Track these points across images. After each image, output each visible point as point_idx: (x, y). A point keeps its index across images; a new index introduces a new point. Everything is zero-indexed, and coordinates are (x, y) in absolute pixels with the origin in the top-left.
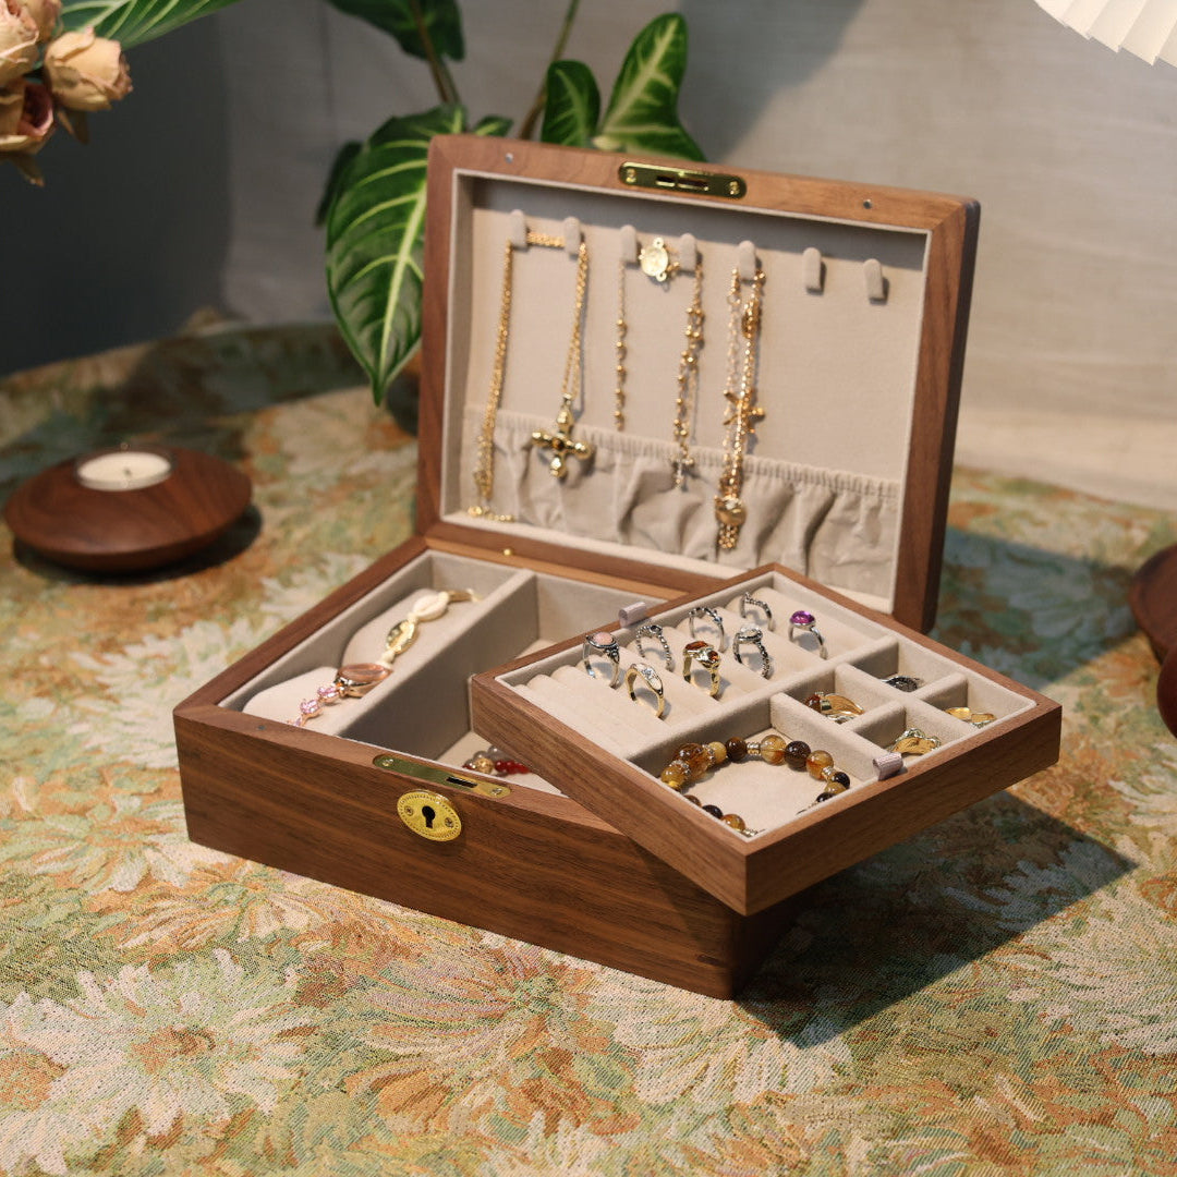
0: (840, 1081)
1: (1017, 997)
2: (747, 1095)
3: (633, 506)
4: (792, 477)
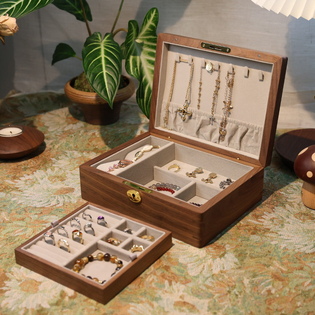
0: (237, 266)
1: (273, 243)
2: (216, 271)
3: (200, 128)
4: (238, 124)
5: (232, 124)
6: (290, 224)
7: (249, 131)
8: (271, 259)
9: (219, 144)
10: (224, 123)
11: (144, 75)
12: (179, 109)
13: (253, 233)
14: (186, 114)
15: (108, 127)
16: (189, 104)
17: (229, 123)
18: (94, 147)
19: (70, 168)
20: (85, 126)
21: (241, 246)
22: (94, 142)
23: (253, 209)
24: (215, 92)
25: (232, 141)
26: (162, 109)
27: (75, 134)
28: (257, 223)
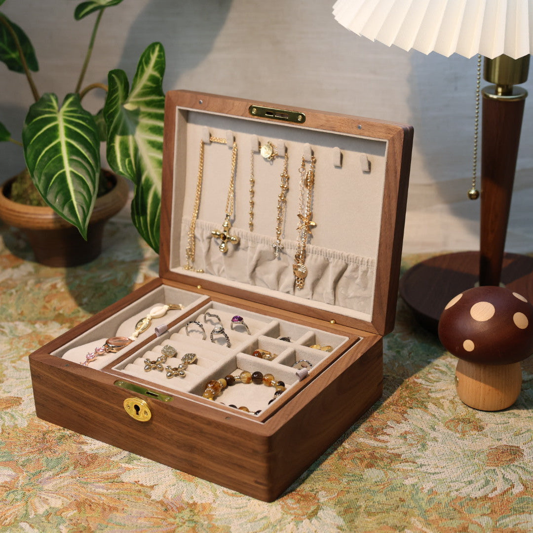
1: (408, 482)
3: (256, 266)
4: (328, 255)
5: (318, 257)
6: (437, 441)
7: (350, 268)
8: (405, 514)
9: (294, 295)
10: (301, 256)
11: (143, 171)
12: (214, 232)
13: (370, 466)
14: (227, 242)
15: (80, 271)
16: (233, 222)
17: (310, 255)
18: (57, 313)
19: (12, 356)
20: (37, 271)
21: (348, 492)
22: (55, 303)
23: (367, 417)
24: (281, 197)
25: (319, 289)
26: (182, 234)
27: (17, 288)
28: (376, 444)
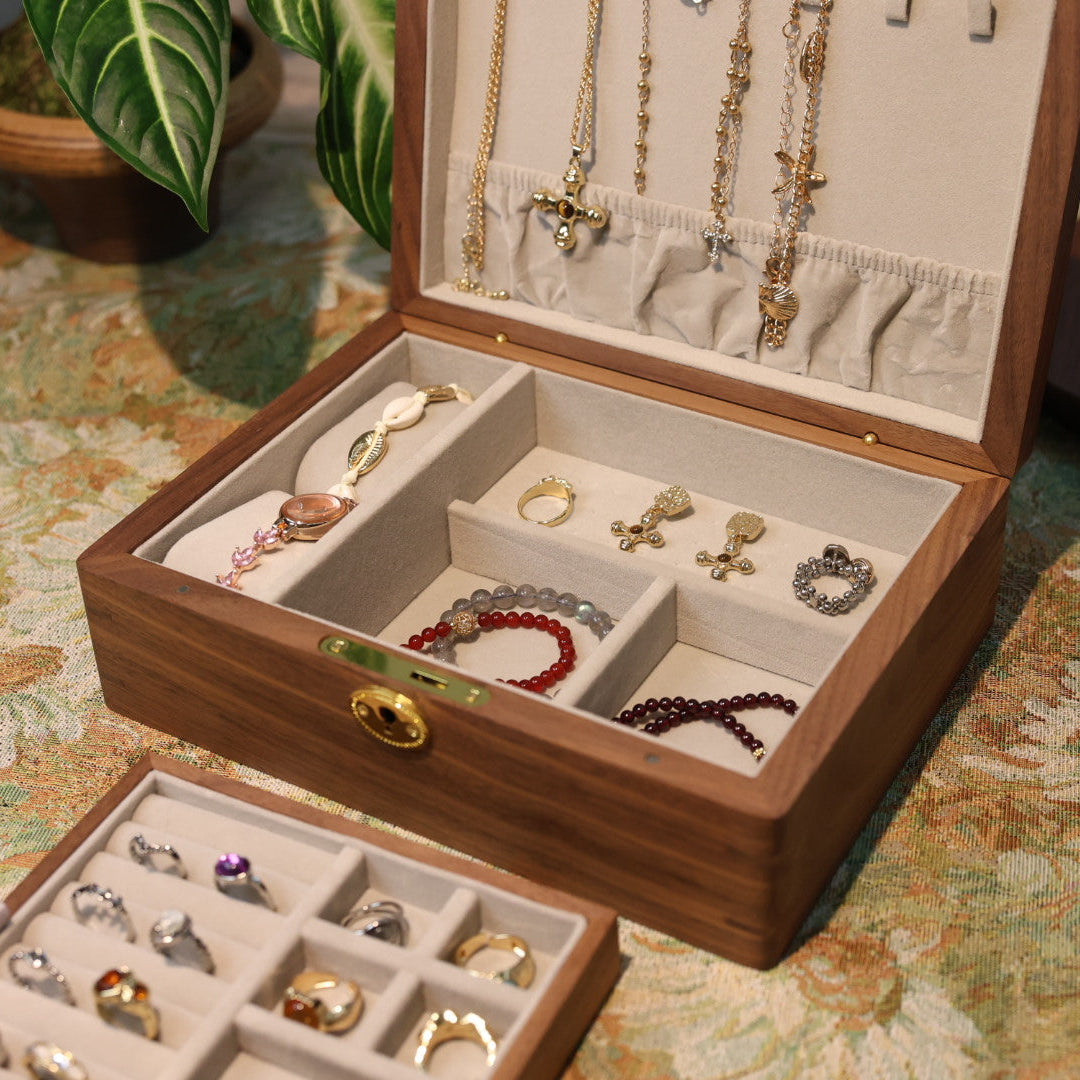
3: (654, 288)
4: (858, 261)
5: (829, 266)
7: (918, 298)
9: (758, 362)
10: (780, 266)
11: (339, 29)
12: (540, 197)
13: (1008, 843)
14: (576, 221)
15: (174, 274)
16: (587, 167)
17: (809, 259)
18: (127, 393)
19: (23, 523)
20: (67, 276)
21: (969, 931)
22: (121, 366)
23: (968, 690)
24: (727, 104)
25: (827, 349)
26: (451, 199)
27: (22, 328)
28: (1009, 772)
